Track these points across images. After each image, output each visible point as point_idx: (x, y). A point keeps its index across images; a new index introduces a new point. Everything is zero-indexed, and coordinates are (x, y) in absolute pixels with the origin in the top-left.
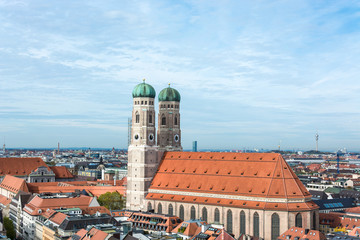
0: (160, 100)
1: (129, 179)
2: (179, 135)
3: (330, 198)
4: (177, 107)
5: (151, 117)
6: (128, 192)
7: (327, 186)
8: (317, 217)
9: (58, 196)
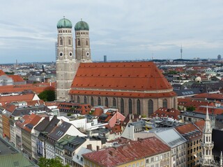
0: (75, 29)
1: (57, 81)
2: (90, 52)
3: (186, 88)
4: (87, 33)
5: (70, 41)
6: (57, 89)
7: (185, 81)
8: (176, 101)
9: (13, 94)
